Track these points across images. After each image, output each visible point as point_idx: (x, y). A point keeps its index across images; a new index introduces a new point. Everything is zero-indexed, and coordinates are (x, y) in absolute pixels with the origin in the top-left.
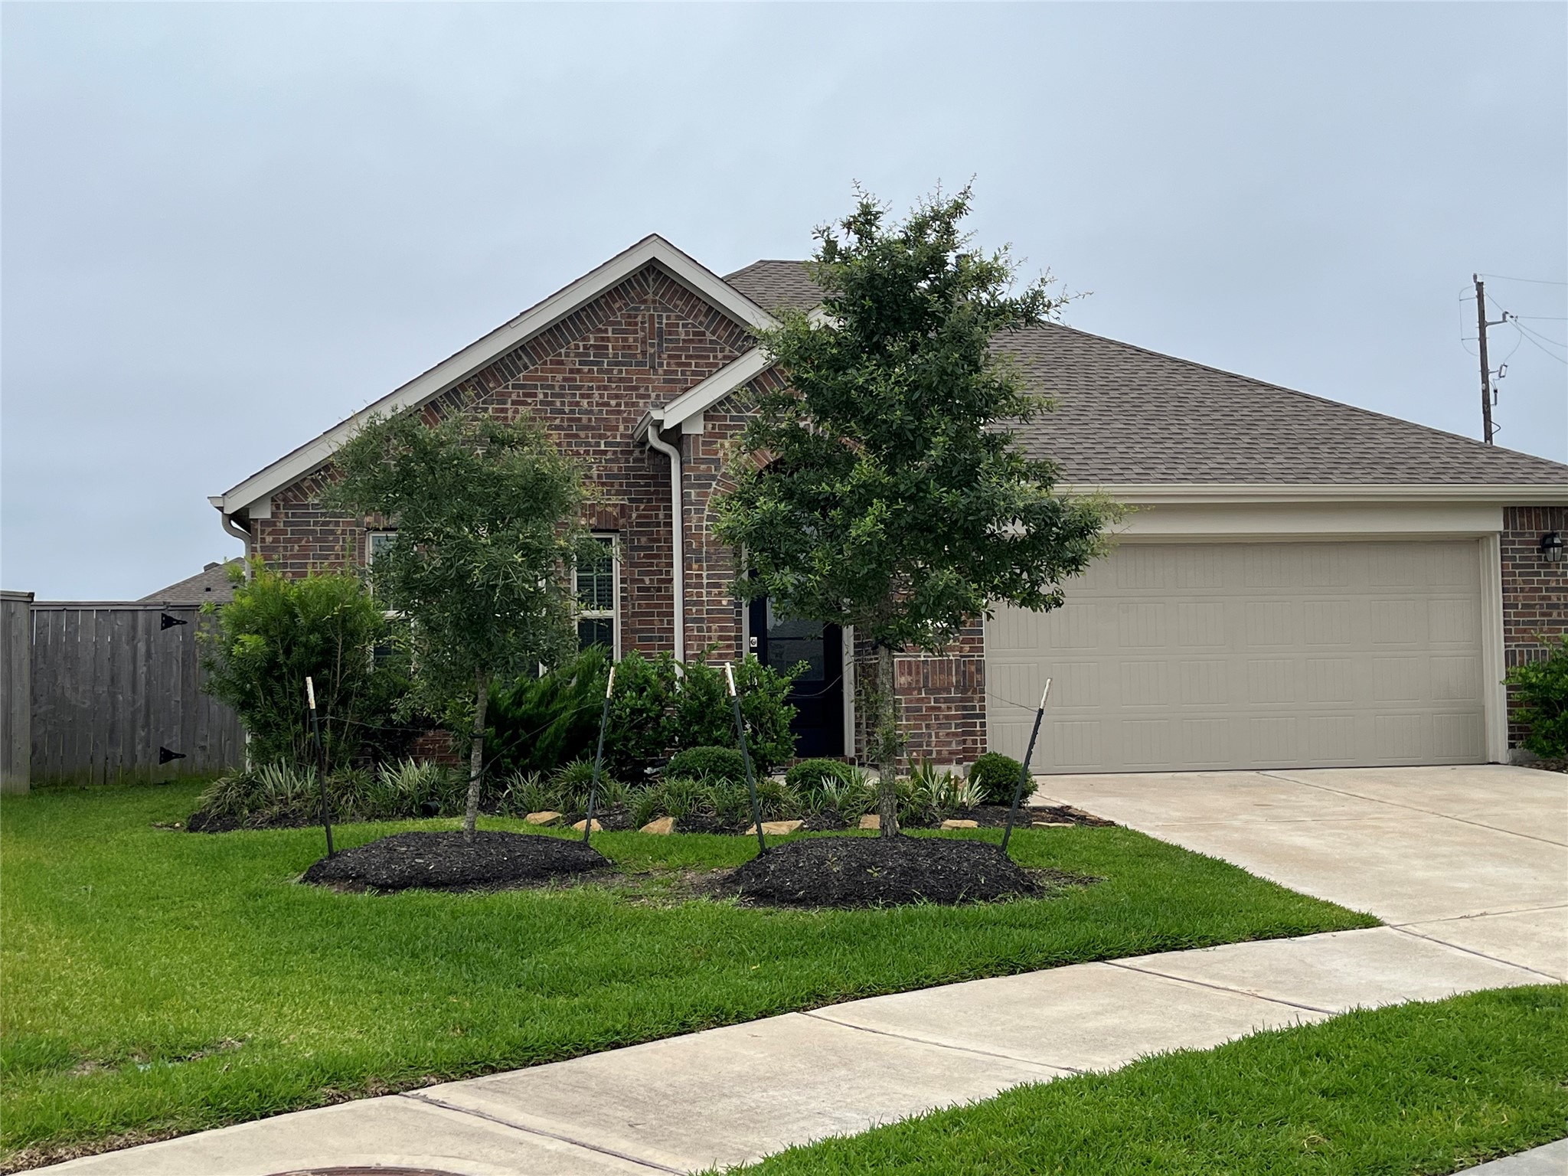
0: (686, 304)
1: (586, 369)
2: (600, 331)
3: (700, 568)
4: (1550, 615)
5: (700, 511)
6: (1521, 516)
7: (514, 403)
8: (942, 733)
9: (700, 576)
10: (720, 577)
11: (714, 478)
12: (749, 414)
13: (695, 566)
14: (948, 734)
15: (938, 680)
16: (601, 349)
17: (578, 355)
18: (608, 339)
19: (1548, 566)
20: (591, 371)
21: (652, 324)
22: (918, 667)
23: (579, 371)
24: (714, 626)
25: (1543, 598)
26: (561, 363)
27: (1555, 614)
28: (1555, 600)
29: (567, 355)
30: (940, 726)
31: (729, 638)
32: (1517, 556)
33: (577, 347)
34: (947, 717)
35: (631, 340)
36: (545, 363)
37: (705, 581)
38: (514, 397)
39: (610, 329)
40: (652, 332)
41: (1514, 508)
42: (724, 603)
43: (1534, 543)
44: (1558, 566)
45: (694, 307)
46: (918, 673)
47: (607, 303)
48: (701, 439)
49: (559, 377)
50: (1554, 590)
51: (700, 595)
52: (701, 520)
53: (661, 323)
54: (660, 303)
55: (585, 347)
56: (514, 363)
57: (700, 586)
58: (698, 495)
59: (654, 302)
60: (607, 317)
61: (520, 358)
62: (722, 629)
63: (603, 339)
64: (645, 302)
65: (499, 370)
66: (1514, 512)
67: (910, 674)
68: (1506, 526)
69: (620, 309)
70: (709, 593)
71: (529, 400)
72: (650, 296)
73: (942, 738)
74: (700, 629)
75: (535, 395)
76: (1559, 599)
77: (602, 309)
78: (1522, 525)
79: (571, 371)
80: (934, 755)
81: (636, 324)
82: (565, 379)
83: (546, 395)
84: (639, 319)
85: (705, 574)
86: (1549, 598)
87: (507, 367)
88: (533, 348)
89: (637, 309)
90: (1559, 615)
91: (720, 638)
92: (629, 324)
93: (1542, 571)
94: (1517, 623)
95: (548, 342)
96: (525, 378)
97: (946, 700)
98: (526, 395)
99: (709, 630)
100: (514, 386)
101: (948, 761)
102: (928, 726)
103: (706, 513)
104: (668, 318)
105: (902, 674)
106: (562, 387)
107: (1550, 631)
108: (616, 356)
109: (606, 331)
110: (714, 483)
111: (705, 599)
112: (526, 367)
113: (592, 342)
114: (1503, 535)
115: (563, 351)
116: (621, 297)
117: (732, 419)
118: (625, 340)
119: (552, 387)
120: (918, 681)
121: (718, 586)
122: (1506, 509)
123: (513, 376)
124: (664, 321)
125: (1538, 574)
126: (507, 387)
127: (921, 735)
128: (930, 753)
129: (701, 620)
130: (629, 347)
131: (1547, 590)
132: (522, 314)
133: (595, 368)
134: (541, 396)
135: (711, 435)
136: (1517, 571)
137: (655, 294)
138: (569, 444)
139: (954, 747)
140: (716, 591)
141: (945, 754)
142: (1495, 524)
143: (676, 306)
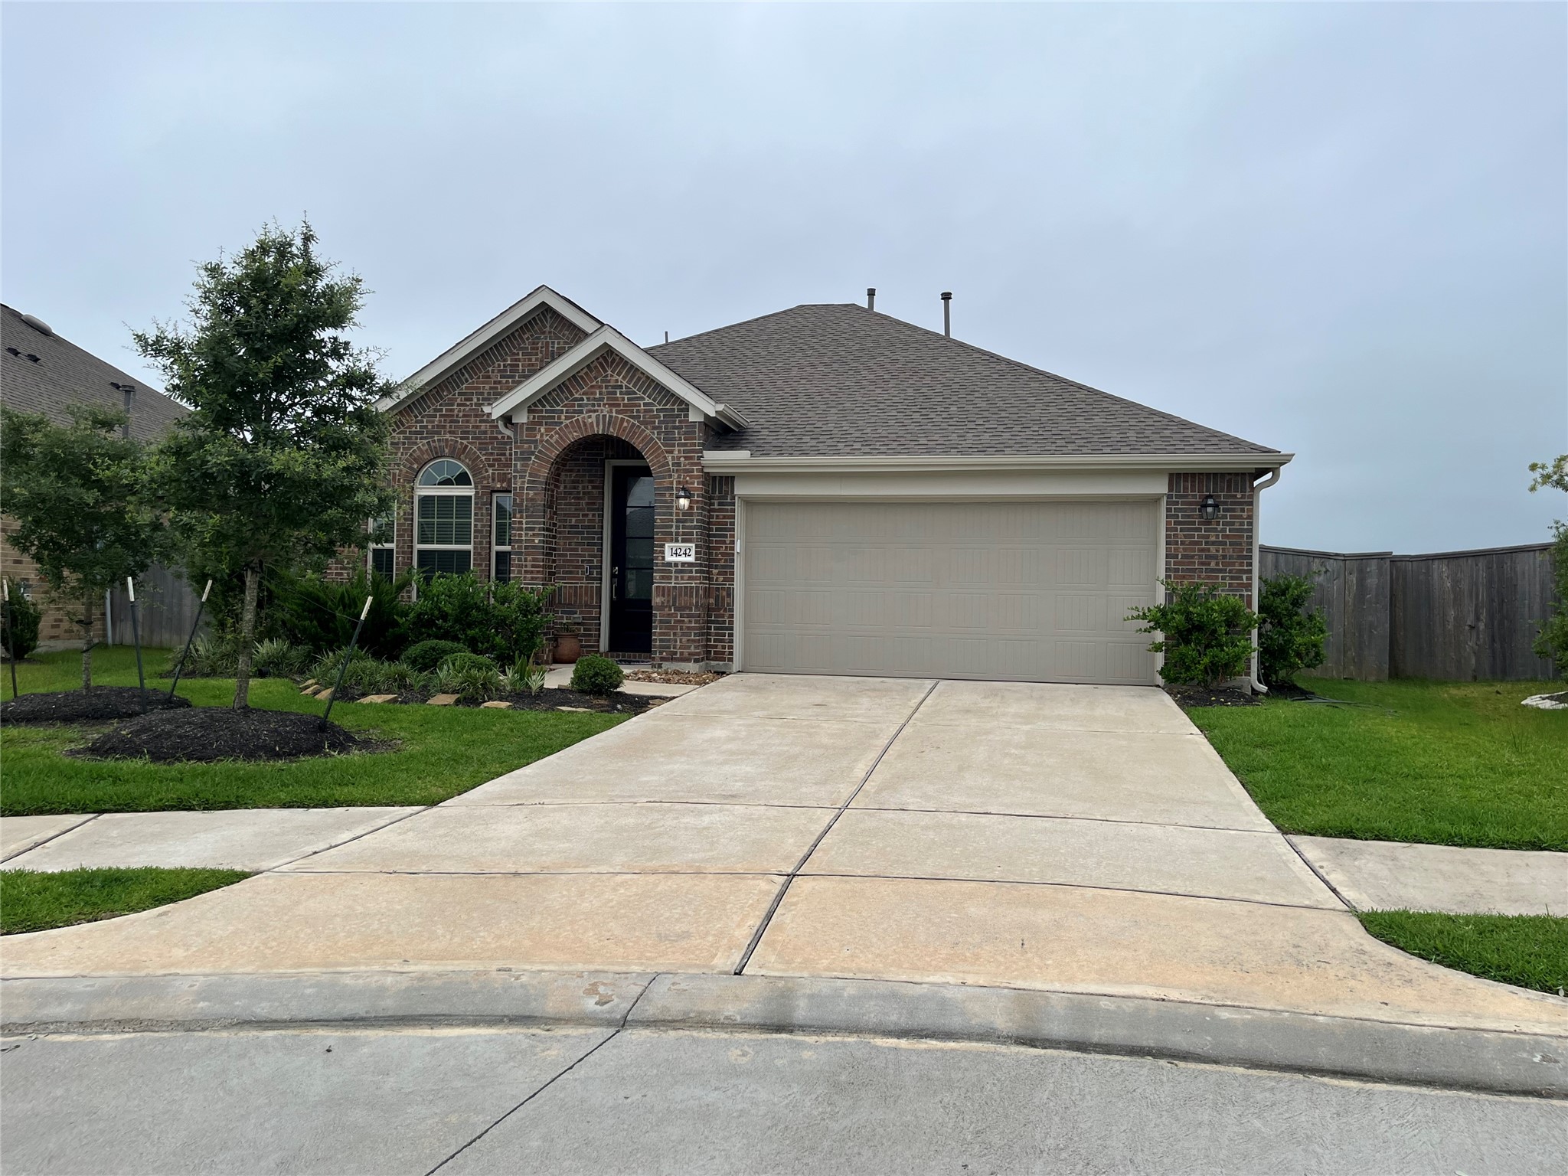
0: (570, 334)
1: (504, 380)
2: (514, 354)
3: (522, 517)
4: (1209, 564)
5: (522, 477)
6: (1186, 481)
7: (458, 405)
8: (685, 639)
9: (520, 523)
10: (534, 523)
11: (533, 453)
12: (559, 408)
13: (518, 515)
14: (688, 640)
15: (683, 601)
16: (514, 366)
17: (499, 371)
18: (519, 360)
19: (1209, 523)
20: (507, 382)
21: (547, 348)
22: (669, 591)
23: (500, 382)
24: (529, 558)
25: (1202, 550)
26: (489, 377)
27: (1213, 565)
28: (1213, 553)
29: (493, 371)
30: (683, 634)
31: (539, 566)
32: (1180, 514)
33: (499, 366)
34: (688, 628)
35: (534, 360)
36: (479, 378)
37: (524, 526)
38: (459, 401)
39: (521, 353)
40: (547, 354)
41: (1179, 475)
42: (536, 541)
43: (1196, 503)
44: (1218, 523)
45: (576, 335)
46: (669, 595)
47: (520, 335)
48: (525, 426)
49: (487, 387)
50: (1213, 543)
51: (520, 535)
52: (523, 483)
53: (553, 347)
54: (554, 333)
55: (504, 366)
56: (459, 377)
57: (521, 529)
58: (522, 465)
59: (550, 332)
60: (519, 344)
61: (463, 375)
62: (534, 560)
63: (516, 360)
64: (544, 333)
65: (450, 383)
66: (1178, 478)
67: (663, 596)
68: (1170, 489)
69: (528, 339)
70: (526, 535)
71: (468, 403)
72: (548, 329)
73: (685, 643)
74: (520, 560)
75: (471, 400)
76: (1217, 551)
77: (516, 339)
78: (1185, 489)
79: (495, 382)
80: (678, 656)
81: (537, 349)
82: (491, 388)
83: (478, 399)
84: (540, 345)
85: (524, 521)
86: (1209, 550)
87: (455, 381)
88: (472, 368)
89: (537, 338)
90: (1217, 564)
91: (533, 566)
92: (532, 349)
93: (1203, 527)
94: (1177, 570)
95: (481, 363)
96: (466, 388)
97: (689, 616)
98: (466, 400)
99: (526, 560)
100: (459, 394)
101: (688, 660)
102: (675, 634)
103: (527, 478)
104: (559, 343)
105: (658, 596)
106: (489, 394)
107: (1208, 578)
108: (523, 371)
109: (518, 354)
110: (533, 457)
111: (524, 538)
112: (467, 381)
113: (509, 362)
114: (1169, 496)
115: (490, 369)
116: (529, 331)
117: (547, 411)
118: (530, 360)
119: (482, 394)
120: (668, 601)
121: (532, 529)
122: (1171, 476)
123: (458, 387)
124: (556, 346)
125: (1200, 530)
126: (454, 395)
127: (669, 640)
128: (676, 653)
129: (521, 553)
130: (533, 365)
131: (1207, 543)
132: (457, 344)
133: (510, 380)
134: (475, 400)
135: (533, 423)
136: (1179, 527)
137: (551, 327)
138: (492, 432)
139: (692, 649)
140: (531, 533)
141: (686, 655)
142: (1161, 487)
143: (564, 335)
